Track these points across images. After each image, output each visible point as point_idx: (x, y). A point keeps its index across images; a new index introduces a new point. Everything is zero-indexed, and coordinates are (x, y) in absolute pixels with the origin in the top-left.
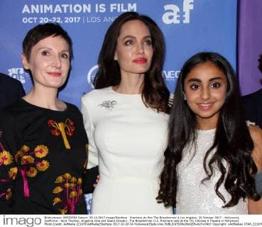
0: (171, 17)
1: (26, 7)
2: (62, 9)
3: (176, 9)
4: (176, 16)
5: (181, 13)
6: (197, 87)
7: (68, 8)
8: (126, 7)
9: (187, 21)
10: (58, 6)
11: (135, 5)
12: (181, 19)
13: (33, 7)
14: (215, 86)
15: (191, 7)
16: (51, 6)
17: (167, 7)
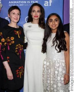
0: (46, 4)
1: (10, 2)
2: (19, 2)
3: (47, 2)
4: (47, 4)
5: (49, 3)
6: (51, 21)
7: (20, 2)
8: (35, 2)
9: (50, 5)
10: (18, 2)
11: (37, 1)
12: (49, 5)
13: (12, 2)
14: (56, 21)
15: (52, 2)
16: (16, 2)
17: (45, 2)
